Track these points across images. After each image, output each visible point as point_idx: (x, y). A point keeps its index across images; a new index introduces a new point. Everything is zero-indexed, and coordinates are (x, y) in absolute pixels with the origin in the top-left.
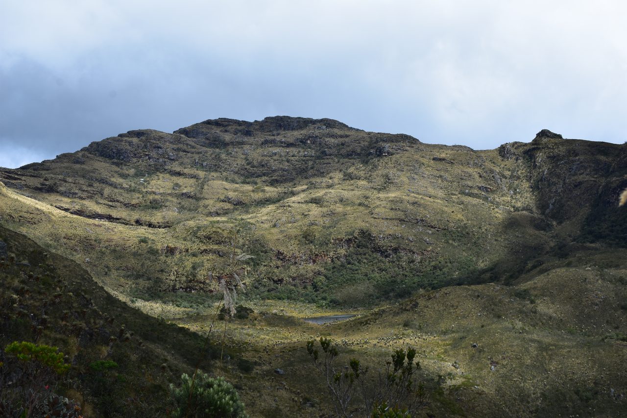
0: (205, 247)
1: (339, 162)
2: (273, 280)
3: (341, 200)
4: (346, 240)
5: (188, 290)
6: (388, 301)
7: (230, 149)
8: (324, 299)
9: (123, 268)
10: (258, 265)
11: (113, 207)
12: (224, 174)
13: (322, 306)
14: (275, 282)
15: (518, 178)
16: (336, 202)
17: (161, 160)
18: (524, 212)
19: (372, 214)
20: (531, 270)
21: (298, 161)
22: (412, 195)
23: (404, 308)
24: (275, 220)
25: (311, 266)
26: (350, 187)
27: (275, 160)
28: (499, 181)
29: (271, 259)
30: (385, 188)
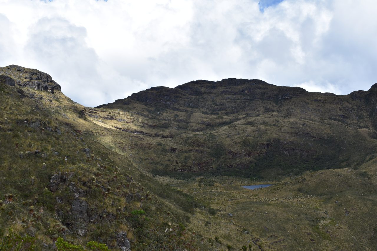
0: (191, 148)
1: (262, 102)
2: (227, 166)
3: (264, 123)
4: (266, 144)
5: (183, 170)
6: (289, 177)
7: (204, 96)
8: (255, 176)
9: (149, 159)
10: (220, 157)
11: (144, 127)
12: (202, 109)
13: (253, 180)
14: (229, 167)
15: (362, 110)
16: (261, 124)
17: (168, 102)
18: (365, 129)
19: (281, 130)
20: (369, 160)
21: (241, 102)
22: (303, 120)
23: (298, 181)
24: (228, 134)
25: (248, 158)
26: (268, 116)
27: (228, 102)
28: (351, 112)
29: (226, 154)
30: (288, 116)
